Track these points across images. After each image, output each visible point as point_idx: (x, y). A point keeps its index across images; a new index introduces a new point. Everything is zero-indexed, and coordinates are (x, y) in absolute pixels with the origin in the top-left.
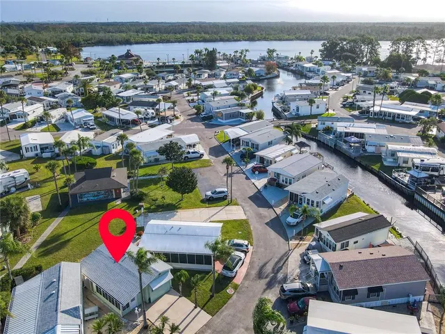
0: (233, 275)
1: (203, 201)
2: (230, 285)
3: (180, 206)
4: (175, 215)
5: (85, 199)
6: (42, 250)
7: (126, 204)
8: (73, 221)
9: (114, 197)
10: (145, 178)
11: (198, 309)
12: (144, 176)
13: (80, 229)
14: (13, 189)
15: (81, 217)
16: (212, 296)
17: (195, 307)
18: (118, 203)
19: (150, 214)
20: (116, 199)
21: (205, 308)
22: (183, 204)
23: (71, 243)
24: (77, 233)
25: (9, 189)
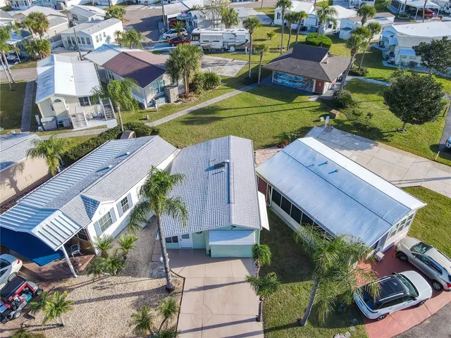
0: (372, 316)
1: (435, 148)
2: (352, 328)
3: (389, 139)
4: (369, 148)
5: (280, 81)
6: (190, 116)
7: (319, 104)
8: (246, 100)
9: (313, 91)
10: (375, 82)
11: (259, 326)
12: (376, 79)
13: (243, 112)
14: (232, 49)
15: (258, 98)
16: (299, 323)
17: (257, 320)
18: (311, 100)
19: (335, 130)
20: (314, 94)
21: (270, 334)
22: (397, 138)
23: (218, 122)
24: (237, 114)
25: (229, 47)
